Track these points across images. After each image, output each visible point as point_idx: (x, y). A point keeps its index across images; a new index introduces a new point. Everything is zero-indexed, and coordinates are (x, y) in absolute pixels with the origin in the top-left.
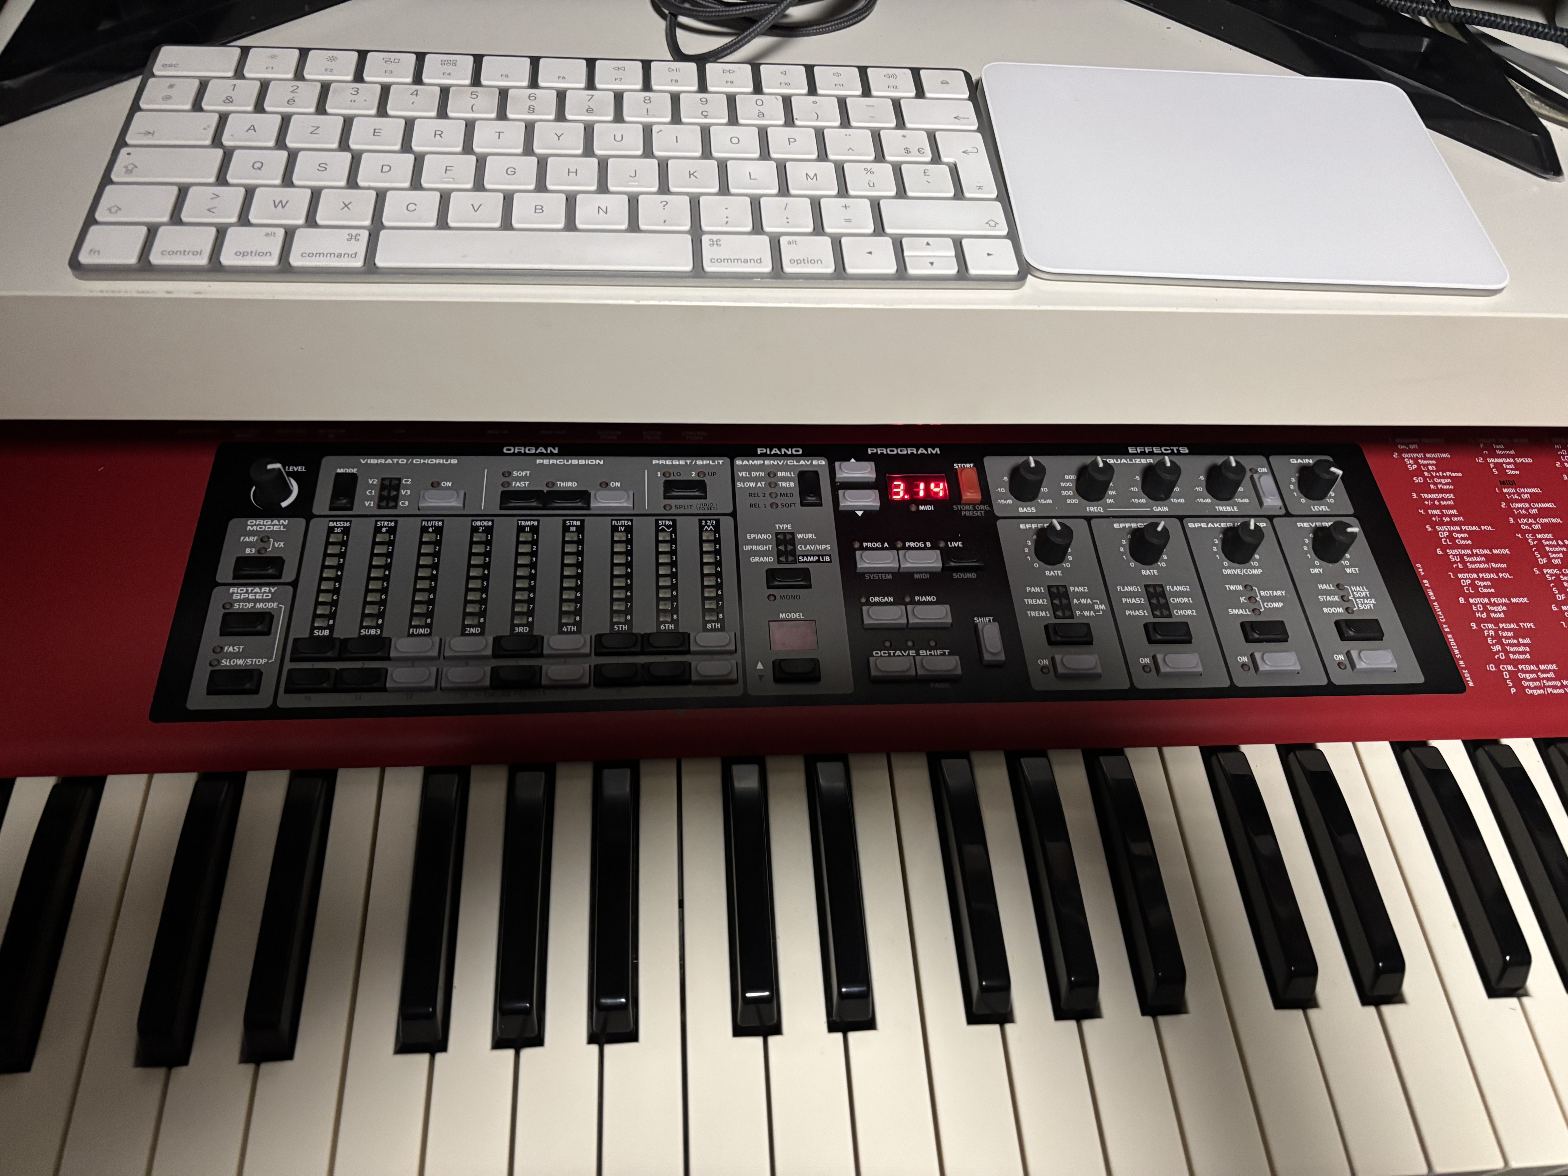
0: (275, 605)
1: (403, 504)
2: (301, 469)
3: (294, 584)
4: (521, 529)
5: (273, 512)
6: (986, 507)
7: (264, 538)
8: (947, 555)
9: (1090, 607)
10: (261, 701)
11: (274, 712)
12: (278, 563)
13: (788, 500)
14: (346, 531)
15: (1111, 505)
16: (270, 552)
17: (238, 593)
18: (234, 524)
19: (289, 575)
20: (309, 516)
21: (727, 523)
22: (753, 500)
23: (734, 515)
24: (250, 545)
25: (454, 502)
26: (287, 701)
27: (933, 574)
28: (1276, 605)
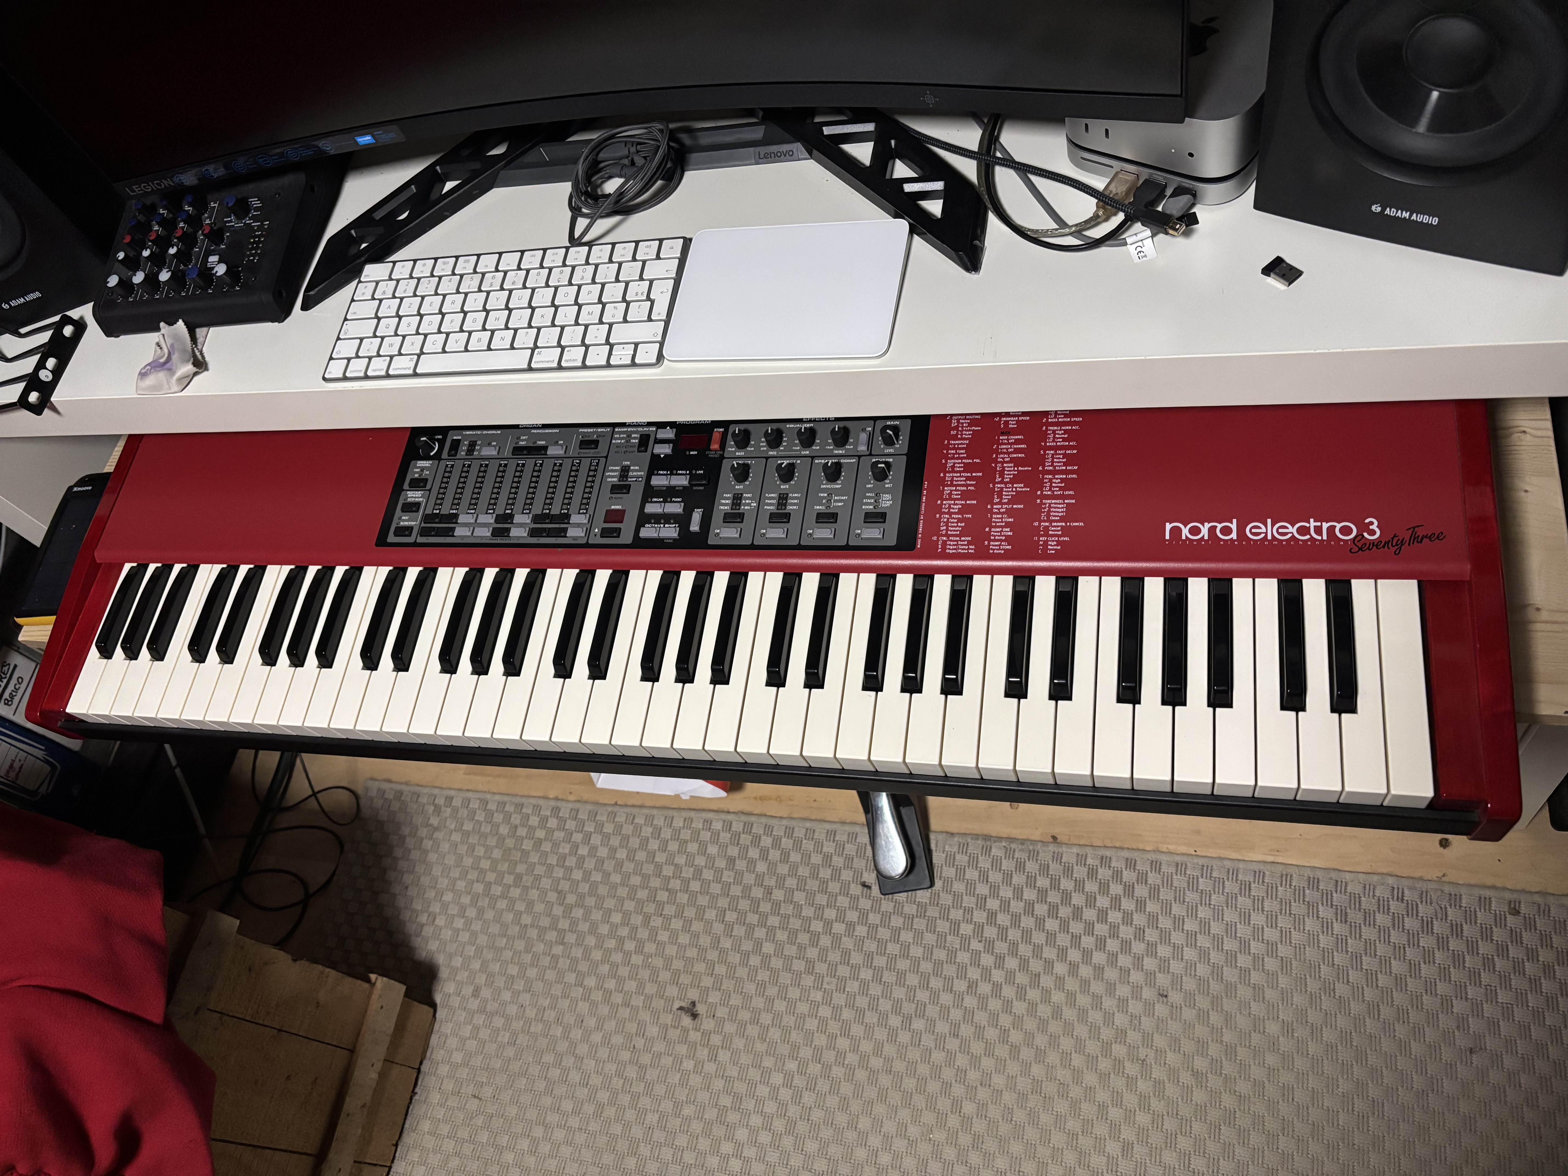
0: (421, 499)
1: (476, 453)
2: (440, 437)
3: (430, 490)
4: (518, 465)
5: (427, 458)
6: (721, 453)
7: (423, 469)
8: (692, 477)
9: (749, 504)
10: (410, 540)
11: (415, 544)
12: (425, 481)
13: (631, 449)
14: (452, 466)
15: (782, 451)
16: (424, 476)
17: (410, 494)
18: (413, 462)
19: (428, 487)
20: (440, 459)
21: (603, 460)
22: (617, 450)
23: (606, 457)
24: (417, 473)
25: (494, 453)
26: (421, 540)
27: (684, 487)
28: (840, 504)
